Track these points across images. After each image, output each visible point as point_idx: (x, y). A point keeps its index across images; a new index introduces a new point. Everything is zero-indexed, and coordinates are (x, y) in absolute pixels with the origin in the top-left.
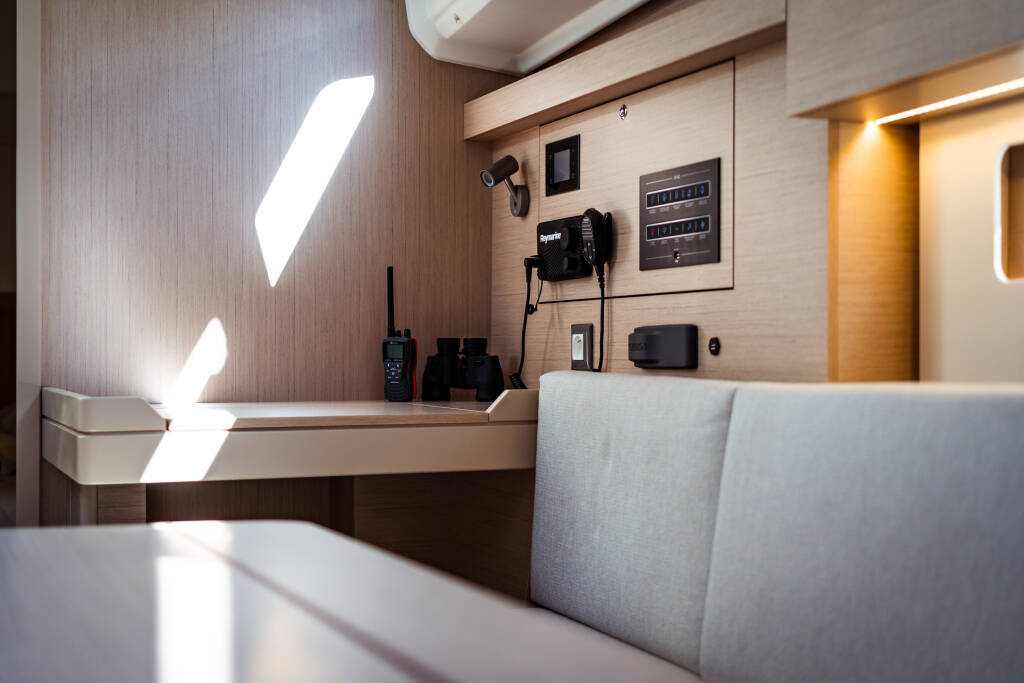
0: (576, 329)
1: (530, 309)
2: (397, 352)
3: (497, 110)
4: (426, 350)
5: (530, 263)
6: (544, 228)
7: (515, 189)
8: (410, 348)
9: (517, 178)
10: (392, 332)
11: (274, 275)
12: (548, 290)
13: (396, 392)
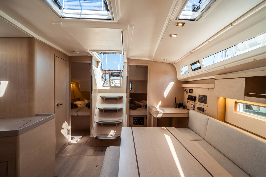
0: (192, 105)
1: (188, 102)
2: (176, 104)
3: (185, 85)
4: (178, 104)
5: (188, 99)
6: (189, 96)
7: (186, 92)
8: (177, 104)
9: (186, 91)
10: (176, 102)
11: (165, 97)
12: (189, 101)
13: (176, 107)
